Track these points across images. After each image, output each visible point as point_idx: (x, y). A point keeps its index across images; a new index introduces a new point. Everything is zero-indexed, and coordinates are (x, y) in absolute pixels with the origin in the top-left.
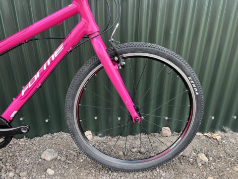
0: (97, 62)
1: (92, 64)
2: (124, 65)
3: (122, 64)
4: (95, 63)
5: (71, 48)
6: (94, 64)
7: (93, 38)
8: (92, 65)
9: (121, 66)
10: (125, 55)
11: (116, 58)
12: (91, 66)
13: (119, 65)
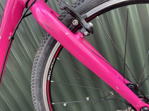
0: (51, 40)
1: (45, 45)
2: (91, 28)
3: (88, 27)
4: (49, 42)
5: (11, 34)
6: (48, 44)
7: (32, 5)
8: (47, 46)
9: (87, 30)
10: (89, 14)
11: (76, 22)
12: (45, 49)
13: (83, 30)
